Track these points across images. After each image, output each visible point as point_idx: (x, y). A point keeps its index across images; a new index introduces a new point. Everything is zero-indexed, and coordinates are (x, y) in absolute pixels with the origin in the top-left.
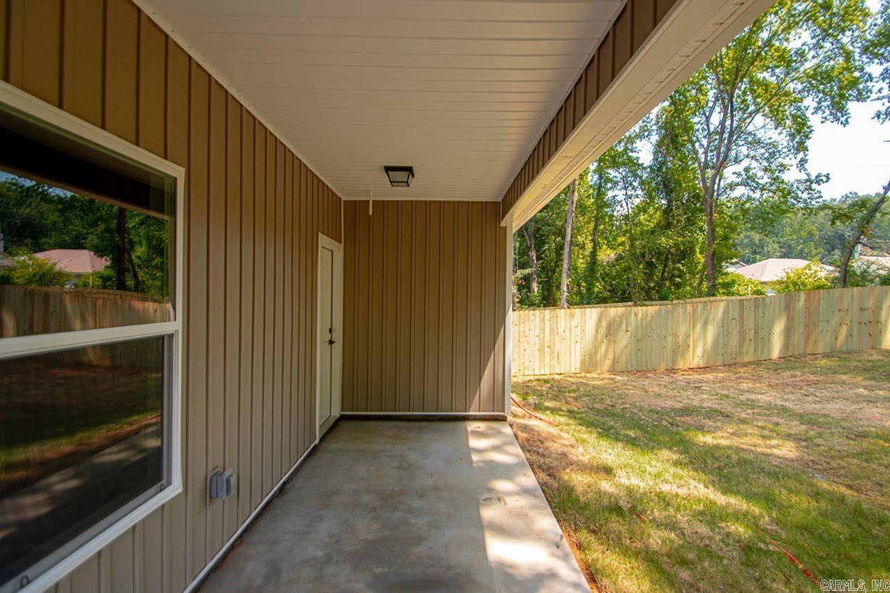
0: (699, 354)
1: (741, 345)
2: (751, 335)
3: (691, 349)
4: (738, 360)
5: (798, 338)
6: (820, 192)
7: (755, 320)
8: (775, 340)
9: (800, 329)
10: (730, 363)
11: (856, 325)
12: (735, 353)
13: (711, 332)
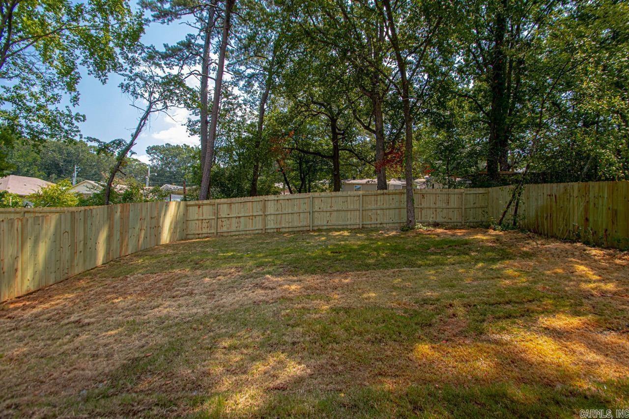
0: (28, 278)
1: (72, 260)
2: (81, 247)
3: (19, 273)
4: (70, 274)
5: (115, 245)
6: (78, 128)
7: (84, 233)
8: (100, 249)
9: (117, 236)
10: (62, 279)
11: (149, 229)
12: (67, 267)
13: (43, 250)
